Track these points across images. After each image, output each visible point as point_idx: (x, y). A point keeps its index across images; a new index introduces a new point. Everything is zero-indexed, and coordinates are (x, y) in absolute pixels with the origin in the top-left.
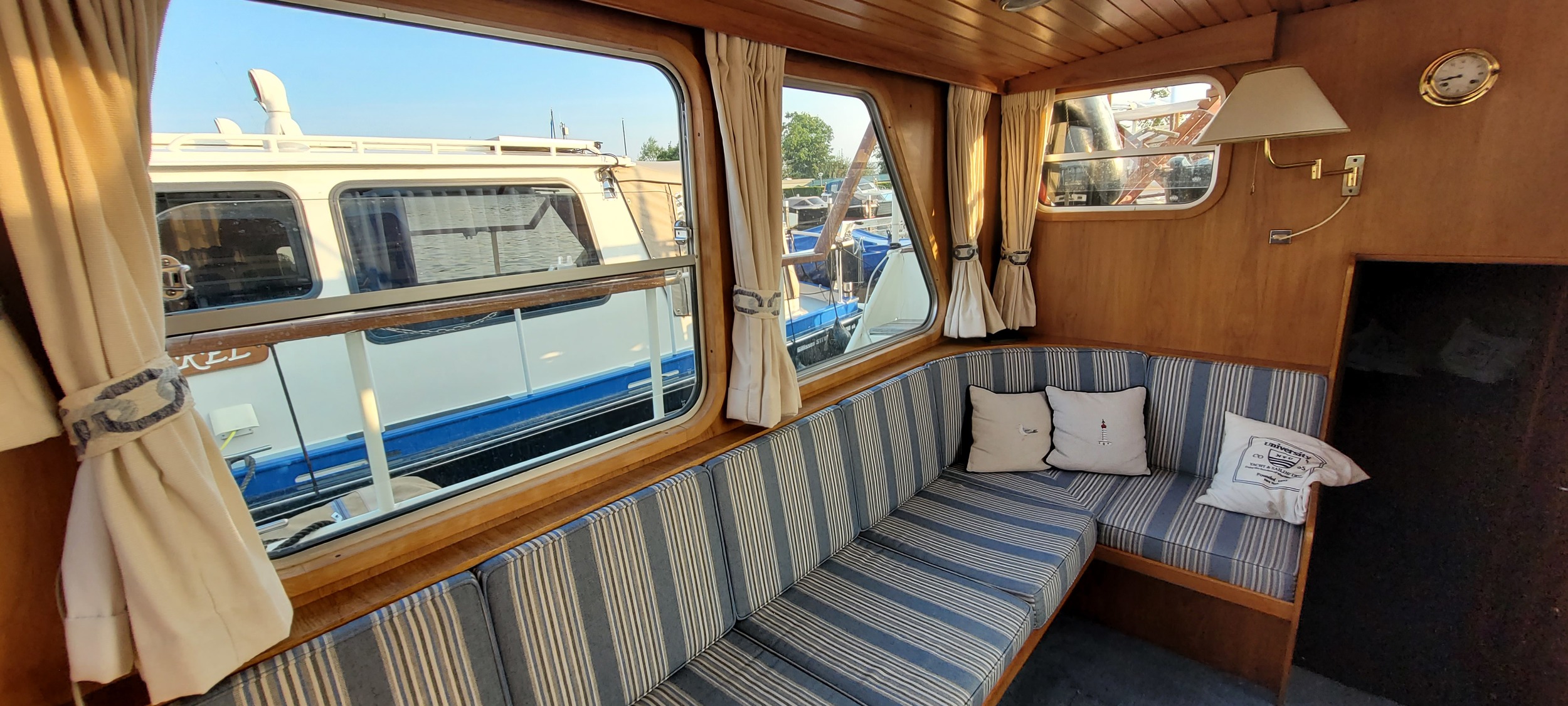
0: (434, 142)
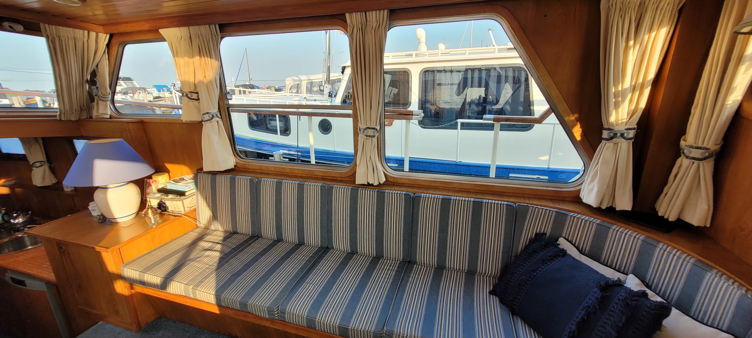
0: (467, 49)
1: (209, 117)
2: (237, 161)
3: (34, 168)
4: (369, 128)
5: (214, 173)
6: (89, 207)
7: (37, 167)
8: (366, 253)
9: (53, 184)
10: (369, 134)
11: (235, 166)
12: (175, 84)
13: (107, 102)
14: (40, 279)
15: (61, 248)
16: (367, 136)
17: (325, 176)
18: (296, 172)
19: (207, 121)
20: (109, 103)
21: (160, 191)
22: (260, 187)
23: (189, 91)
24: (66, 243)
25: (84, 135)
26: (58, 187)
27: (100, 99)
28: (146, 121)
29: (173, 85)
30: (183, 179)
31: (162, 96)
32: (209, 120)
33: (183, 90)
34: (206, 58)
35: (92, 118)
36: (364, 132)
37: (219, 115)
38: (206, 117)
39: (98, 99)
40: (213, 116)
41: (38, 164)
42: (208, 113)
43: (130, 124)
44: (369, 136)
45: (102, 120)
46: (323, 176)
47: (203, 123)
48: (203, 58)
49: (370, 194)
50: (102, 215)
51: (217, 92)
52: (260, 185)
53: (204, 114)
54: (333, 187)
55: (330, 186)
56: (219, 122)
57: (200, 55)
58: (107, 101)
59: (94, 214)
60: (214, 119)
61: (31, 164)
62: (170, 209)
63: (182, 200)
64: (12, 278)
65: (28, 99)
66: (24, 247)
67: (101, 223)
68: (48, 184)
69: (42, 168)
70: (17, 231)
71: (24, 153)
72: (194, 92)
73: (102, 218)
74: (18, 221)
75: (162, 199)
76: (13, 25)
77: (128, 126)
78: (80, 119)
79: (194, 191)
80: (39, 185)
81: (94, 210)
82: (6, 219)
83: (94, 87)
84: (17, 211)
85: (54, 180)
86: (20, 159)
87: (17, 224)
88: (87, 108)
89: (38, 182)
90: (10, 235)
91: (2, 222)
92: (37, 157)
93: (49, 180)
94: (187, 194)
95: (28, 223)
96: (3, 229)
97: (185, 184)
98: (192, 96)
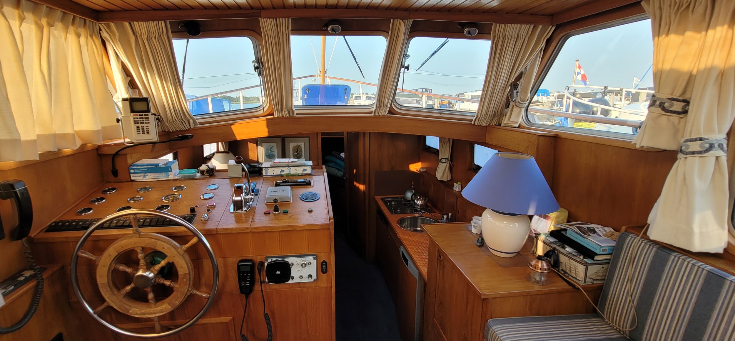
1: (701, 146)
3: (440, 163)
7: (442, 163)
11: (725, 250)
12: (569, 87)
13: (522, 109)
14: (417, 267)
15: (440, 256)
19: (693, 153)
20: (523, 110)
23: (670, 97)
24: (446, 257)
25: (487, 142)
26: (449, 184)
27: (516, 105)
28: (562, 135)
29: (567, 88)
30: (595, 232)
31: (540, 100)
32: (700, 152)
33: (657, 96)
35: (501, 126)
37: (726, 146)
38: (694, 147)
39: (514, 105)
40: (711, 147)
41: (444, 161)
42: (701, 139)
43: (541, 138)
45: (509, 129)
47: (680, 155)
50: (481, 235)
53: (687, 140)
56: (720, 159)
58: (523, 107)
59: (474, 231)
60: (711, 152)
61: (440, 159)
62: (562, 267)
63: (587, 265)
64: (402, 252)
65: (442, 101)
66: (417, 227)
67: (479, 246)
68: (445, 179)
69: (445, 164)
70: (416, 211)
71: (438, 148)
72: (681, 98)
73: (480, 241)
74: (419, 202)
75: (555, 249)
76: (471, 30)
77: (538, 140)
78: (489, 125)
79: (608, 257)
80: (439, 179)
81: (475, 227)
82: (413, 198)
83: (515, 91)
84: (421, 194)
85: (449, 179)
86: (434, 153)
87: (418, 205)
88: (500, 114)
89: (439, 175)
90: (412, 213)
91: (410, 199)
92: (445, 154)
93: (446, 177)
94: (596, 258)
95: (424, 207)
96: (409, 205)
97: (598, 241)
98: (672, 106)
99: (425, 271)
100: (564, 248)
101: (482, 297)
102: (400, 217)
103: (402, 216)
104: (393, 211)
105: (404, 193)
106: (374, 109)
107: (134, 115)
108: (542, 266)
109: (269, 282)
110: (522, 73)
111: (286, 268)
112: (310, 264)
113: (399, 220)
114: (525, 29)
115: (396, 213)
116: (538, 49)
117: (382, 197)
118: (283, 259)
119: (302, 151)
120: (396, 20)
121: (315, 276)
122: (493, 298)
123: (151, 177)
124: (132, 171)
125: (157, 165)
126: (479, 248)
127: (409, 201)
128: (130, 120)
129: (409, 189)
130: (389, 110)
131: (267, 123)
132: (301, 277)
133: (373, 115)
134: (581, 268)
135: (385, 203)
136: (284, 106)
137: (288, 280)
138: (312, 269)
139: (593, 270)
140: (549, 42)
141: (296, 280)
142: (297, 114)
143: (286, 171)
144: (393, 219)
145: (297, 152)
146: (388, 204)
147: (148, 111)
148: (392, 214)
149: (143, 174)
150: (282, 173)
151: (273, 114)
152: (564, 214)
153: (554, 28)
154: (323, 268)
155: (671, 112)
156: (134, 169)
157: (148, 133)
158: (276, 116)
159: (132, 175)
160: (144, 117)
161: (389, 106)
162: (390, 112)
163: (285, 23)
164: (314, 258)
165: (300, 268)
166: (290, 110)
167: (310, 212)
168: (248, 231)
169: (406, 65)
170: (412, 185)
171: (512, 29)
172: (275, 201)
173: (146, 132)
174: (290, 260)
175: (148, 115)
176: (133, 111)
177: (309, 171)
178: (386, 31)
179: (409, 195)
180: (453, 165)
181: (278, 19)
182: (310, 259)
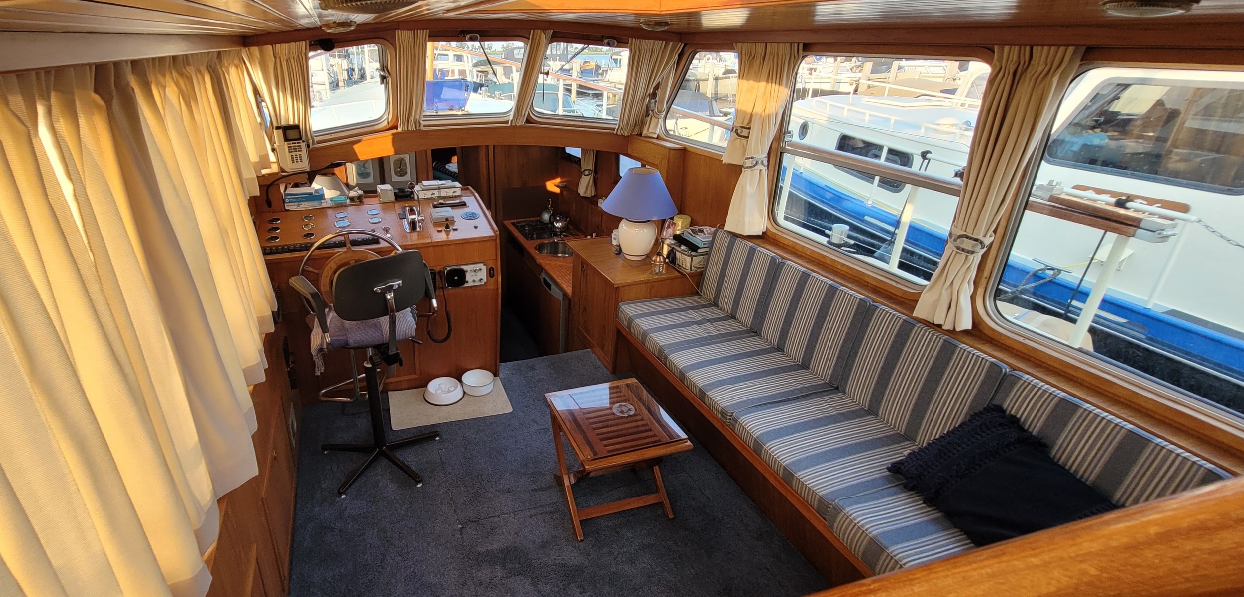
1: (752, 163)
2: (769, 227)
3: (583, 176)
4: (967, 237)
5: (735, 236)
6: (612, 235)
7: (585, 175)
8: (890, 422)
9: (592, 196)
10: (962, 246)
11: (764, 233)
13: (660, 119)
14: (561, 289)
15: (583, 267)
16: (958, 248)
17: (879, 288)
18: (839, 267)
19: (748, 167)
21: (676, 237)
22: (781, 272)
23: (742, 125)
24: (588, 264)
25: (629, 153)
26: (593, 201)
28: (689, 149)
30: (702, 232)
32: (751, 167)
33: (735, 123)
34: (774, 84)
35: (641, 136)
36: (955, 241)
37: (766, 163)
38: (749, 163)
39: (653, 115)
40: (758, 162)
41: (587, 173)
42: (752, 158)
43: (672, 151)
44: (963, 250)
45: (649, 140)
46: (876, 286)
47: (744, 169)
48: (770, 84)
49: (931, 339)
50: (619, 246)
51: (773, 131)
52: (782, 269)
53: (747, 159)
54: (877, 308)
55: (874, 304)
56: (762, 171)
57: (767, 81)
58: (661, 117)
59: (614, 243)
60: (757, 166)
61: (582, 170)
62: (678, 262)
63: (692, 257)
64: (544, 278)
65: (585, 62)
66: (558, 253)
67: (616, 254)
68: (588, 195)
69: (589, 177)
70: (556, 235)
71: (580, 157)
72: (747, 127)
73: (618, 250)
74: (559, 225)
75: (673, 248)
76: (610, 42)
77: (669, 153)
78: (631, 134)
79: (707, 249)
80: (581, 195)
81: (615, 239)
82: (552, 220)
83: (653, 101)
84: (561, 215)
85: (593, 194)
86: (576, 163)
87: (558, 228)
88: (641, 123)
89: (582, 191)
90: (551, 237)
91: (548, 222)
92: (588, 165)
93: (590, 193)
94: (699, 251)
95: (564, 229)
96: (547, 229)
97: (702, 238)
98: (742, 132)
99: (569, 290)
100: (680, 247)
101: (615, 286)
102: (538, 243)
103: (539, 241)
104: (529, 237)
105: (540, 215)
106: (511, 118)
107: (288, 144)
108: (660, 259)
109: (449, 286)
110: (659, 82)
111: (462, 274)
112: (480, 269)
113: (537, 245)
114: (658, 44)
115: (532, 239)
116: (672, 62)
117: (512, 221)
118: (459, 267)
119: (406, 167)
120: (536, 31)
121: (485, 280)
122: (623, 286)
123: (305, 206)
124: (287, 201)
125: (311, 194)
126: (616, 256)
127: (547, 224)
128: (284, 149)
129: (546, 209)
130: (527, 119)
131: (393, 139)
132: (474, 281)
133: (509, 125)
134: (688, 259)
135: (518, 228)
136: (412, 119)
137: (464, 284)
138: (483, 275)
139: (696, 260)
140: (681, 55)
141: (470, 284)
142: (425, 126)
143: (437, 193)
144: (530, 245)
145: (399, 168)
146: (519, 229)
147: (300, 138)
148: (528, 240)
149: (296, 204)
150: (433, 196)
151: (396, 127)
152: (688, 220)
153: (683, 45)
154: (491, 273)
155: (742, 136)
156: (288, 199)
157: (301, 161)
158: (399, 130)
159: (286, 205)
160: (296, 145)
161: (527, 115)
162: (528, 121)
163: (423, 34)
164: (484, 265)
165: (473, 273)
166: (417, 123)
167: (476, 227)
168: (431, 245)
169: (546, 71)
170: (549, 204)
171: (647, 44)
172: (447, 220)
173: (299, 160)
174: (465, 267)
175: (300, 143)
176: (286, 140)
177: (458, 192)
178: (526, 36)
179: (546, 217)
180: (597, 178)
181: (416, 31)
182: (481, 266)
